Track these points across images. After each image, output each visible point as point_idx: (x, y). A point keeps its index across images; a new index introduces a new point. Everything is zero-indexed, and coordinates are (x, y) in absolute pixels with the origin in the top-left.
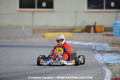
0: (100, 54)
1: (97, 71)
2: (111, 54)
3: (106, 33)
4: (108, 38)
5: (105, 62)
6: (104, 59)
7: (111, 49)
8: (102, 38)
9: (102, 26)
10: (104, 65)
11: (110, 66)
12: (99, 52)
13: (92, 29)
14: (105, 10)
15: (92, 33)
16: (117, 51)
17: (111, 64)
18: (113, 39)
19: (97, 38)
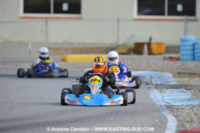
0: (158, 91)
1: (154, 118)
2: (177, 90)
3: (168, 55)
4: (172, 63)
5: (166, 104)
6: (166, 98)
7: (177, 82)
8: (161, 63)
9: (162, 44)
10: (165, 108)
11: (174, 110)
12: (157, 87)
13: (146, 47)
14: (166, 17)
15: (145, 55)
16: (186, 85)
17: (176, 108)
18: (179, 66)
19: (153, 63)
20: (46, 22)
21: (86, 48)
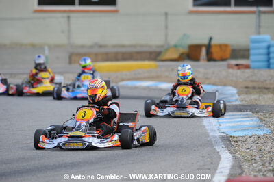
2: (240, 113)
3: (234, 62)
4: (239, 72)
5: (222, 134)
6: (223, 125)
8: (224, 73)
9: (226, 46)
10: (220, 140)
11: (232, 143)
13: (204, 51)
14: (233, 8)
15: (203, 63)
16: (253, 105)
17: (235, 139)
18: (248, 77)
19: (213, 73)
20: (69, 17)
21: (123, 54)
